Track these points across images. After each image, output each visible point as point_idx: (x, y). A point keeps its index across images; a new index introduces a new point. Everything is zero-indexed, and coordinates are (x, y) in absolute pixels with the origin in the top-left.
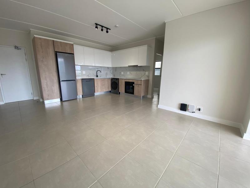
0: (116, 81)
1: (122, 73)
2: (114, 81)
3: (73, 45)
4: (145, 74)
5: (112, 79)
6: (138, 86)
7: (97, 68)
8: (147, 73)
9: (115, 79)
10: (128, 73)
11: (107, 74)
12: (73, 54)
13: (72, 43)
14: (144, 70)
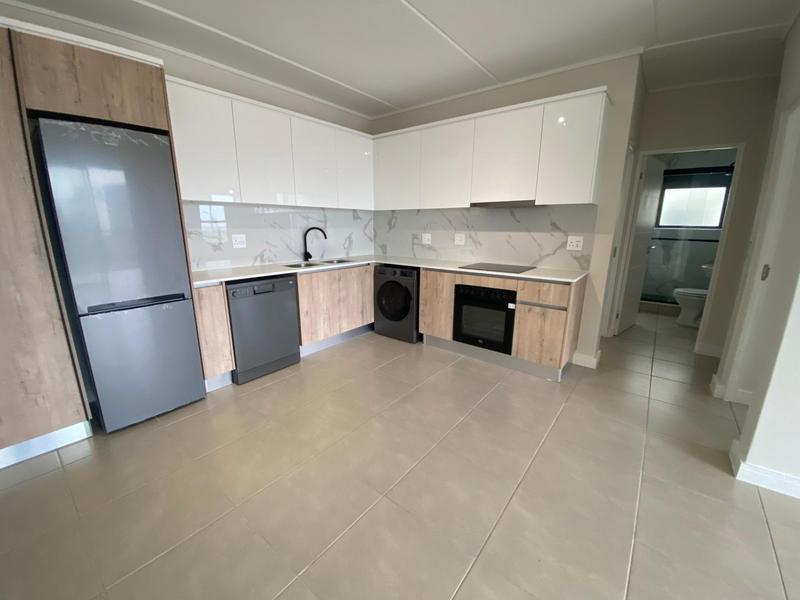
0: (405, 281)
1: (427, 238)
2: (392, 278)
3: (160, 73)
4: (564, 244)
5: (381, 270)
6: (543, 315)
7: (307, 218)
8: (575, 242)
9: (398, 271)
10: (460, 238)
11: (351, 242)
12: (166, 133)
13: (158, 62)
14: (555, 227)
